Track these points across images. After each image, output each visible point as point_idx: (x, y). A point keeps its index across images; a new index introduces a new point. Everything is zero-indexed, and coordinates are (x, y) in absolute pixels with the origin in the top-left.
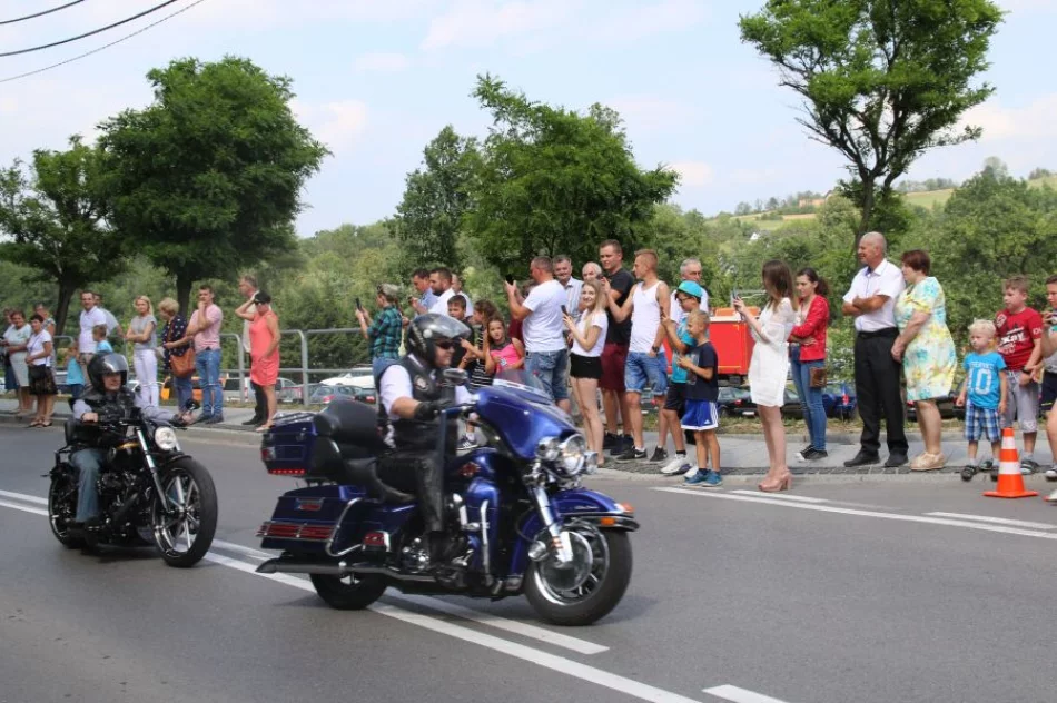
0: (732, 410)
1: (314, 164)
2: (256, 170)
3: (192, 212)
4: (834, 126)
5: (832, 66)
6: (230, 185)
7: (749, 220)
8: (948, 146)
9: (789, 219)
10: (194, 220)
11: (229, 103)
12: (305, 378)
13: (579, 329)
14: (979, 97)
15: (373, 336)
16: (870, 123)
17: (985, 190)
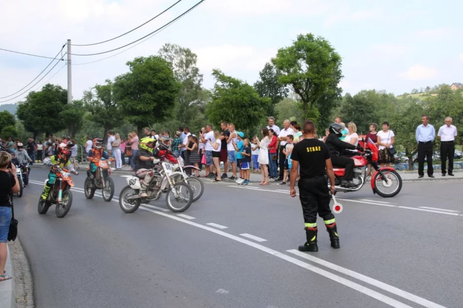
2: (160, 93)
3: (140, 106)
7: (416, 96)
10: (141, 109)
11: (151, 72)
13: (214, 144)
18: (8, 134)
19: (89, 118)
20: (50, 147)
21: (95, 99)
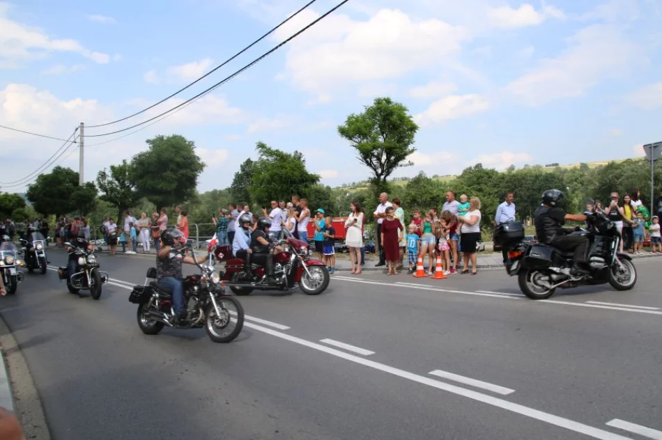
0: (339, 250)
1: (202, 170)
2: (183, 171)
3: (162, 185)
4: (368, 160)
5: (365, 140)
6: (173, 176)
7: (346, 189)
8: (403, 167)
9: (359, 189)
10: (162, 188)
11: (174, 150)
12: (198, 239)
13: (287, 224)
14: (412, 151)
15: (218, 226)
16: (379, 159)
17: (419, 181)
18: (19, 216)
19: (102, 198)
20: (62, 228)
21: (110, 179)
